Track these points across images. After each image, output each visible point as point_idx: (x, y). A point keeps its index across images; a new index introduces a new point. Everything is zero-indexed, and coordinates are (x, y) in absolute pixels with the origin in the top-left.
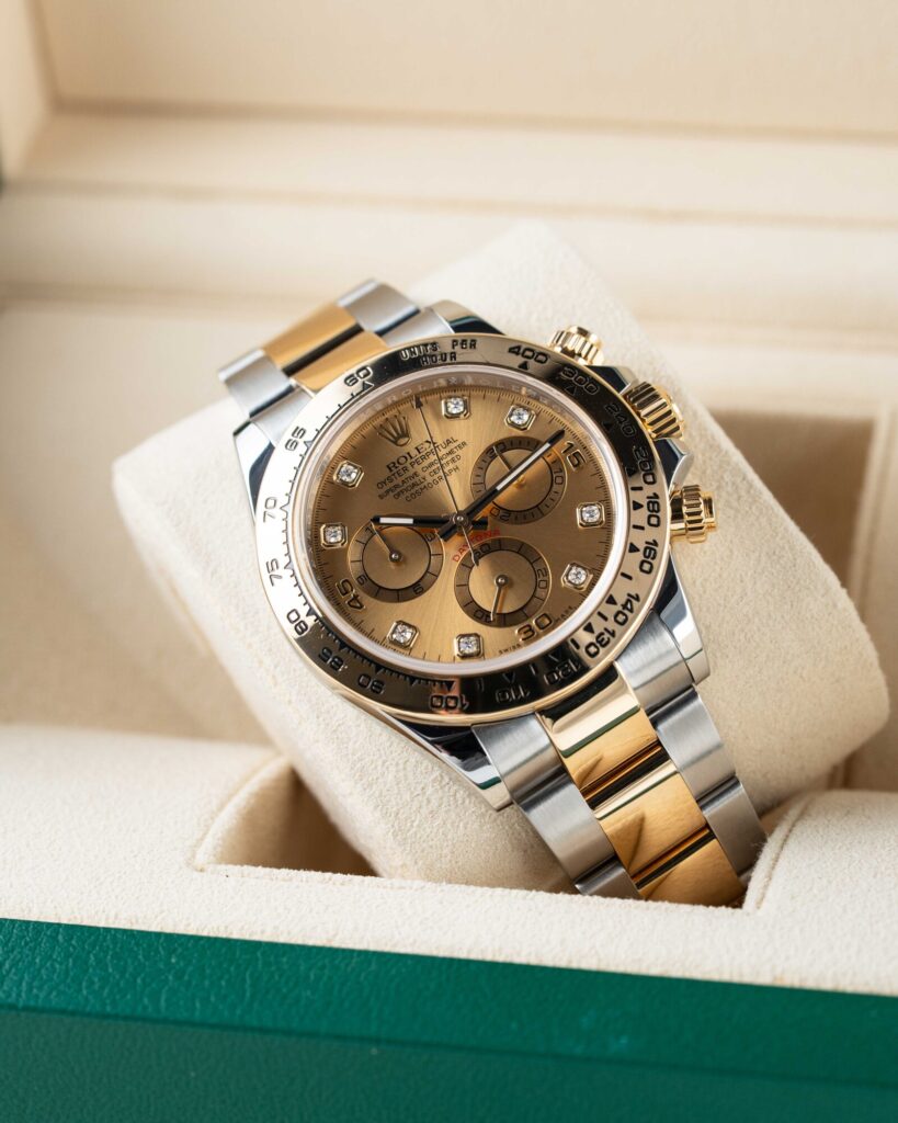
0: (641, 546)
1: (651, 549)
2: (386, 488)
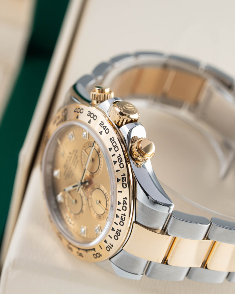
0: (121, 178)
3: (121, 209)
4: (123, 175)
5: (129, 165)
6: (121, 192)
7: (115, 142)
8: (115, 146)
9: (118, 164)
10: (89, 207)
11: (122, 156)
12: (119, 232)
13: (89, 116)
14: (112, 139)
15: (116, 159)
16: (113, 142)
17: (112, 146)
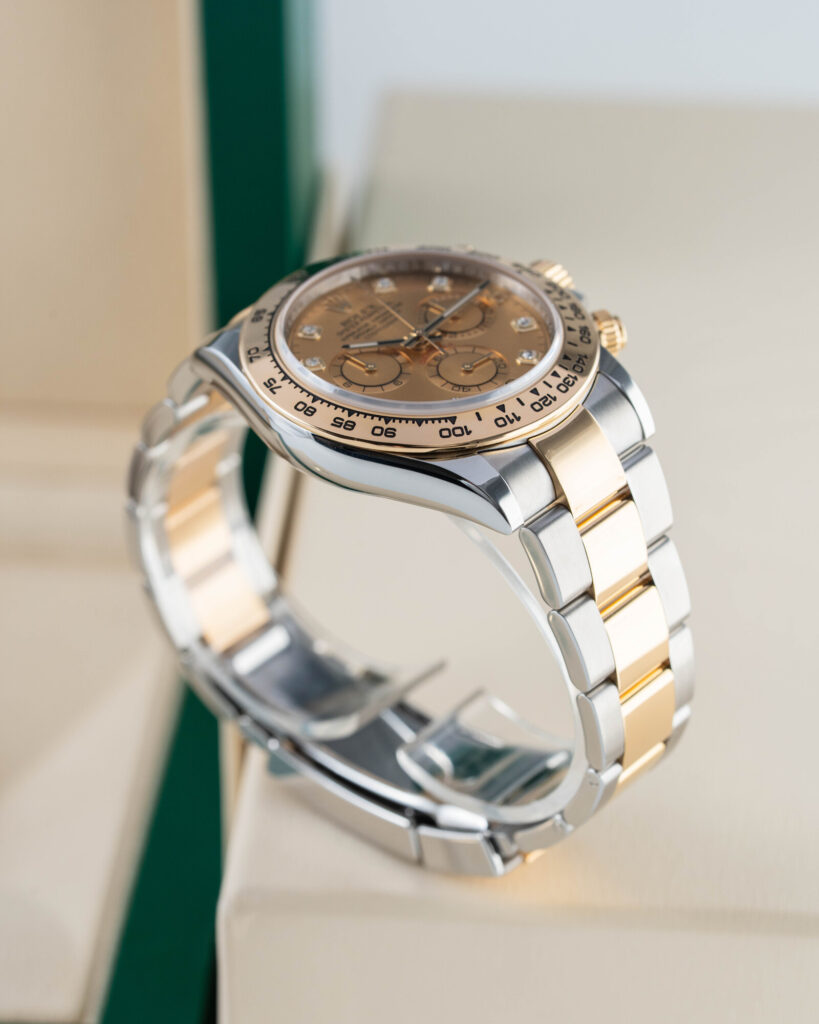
2: (344, 335)
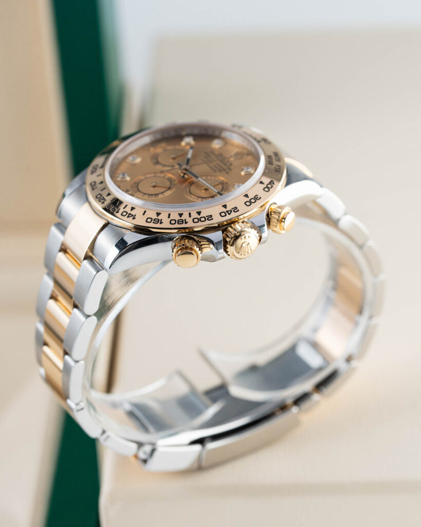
0: (160, 217)
1: (158, 222)
3: (125, 210)
4: (162, 221)
5: (176, 231)
6: (144, 214)
7: (205, 220)
8: (199, 220)
9: (178, 218)
10: (155, 173)
11: (184, 225)
12: (103, 201)
13: (255, 197)
14: (211, 218)
15: (183, 218)
16: (206, 218)
17: (201, 215)
